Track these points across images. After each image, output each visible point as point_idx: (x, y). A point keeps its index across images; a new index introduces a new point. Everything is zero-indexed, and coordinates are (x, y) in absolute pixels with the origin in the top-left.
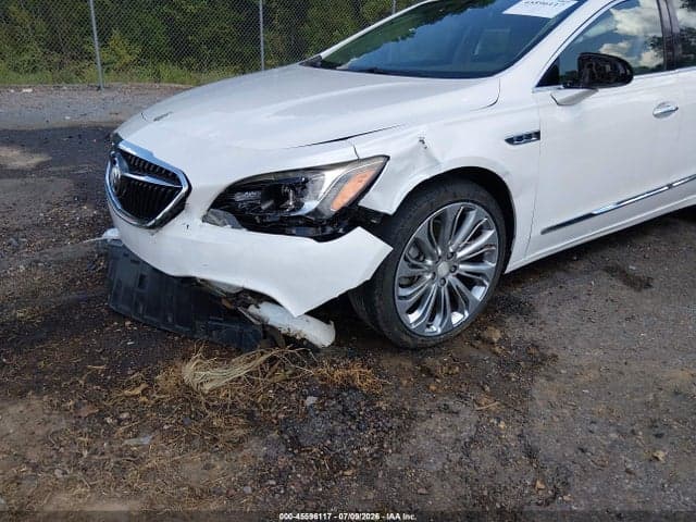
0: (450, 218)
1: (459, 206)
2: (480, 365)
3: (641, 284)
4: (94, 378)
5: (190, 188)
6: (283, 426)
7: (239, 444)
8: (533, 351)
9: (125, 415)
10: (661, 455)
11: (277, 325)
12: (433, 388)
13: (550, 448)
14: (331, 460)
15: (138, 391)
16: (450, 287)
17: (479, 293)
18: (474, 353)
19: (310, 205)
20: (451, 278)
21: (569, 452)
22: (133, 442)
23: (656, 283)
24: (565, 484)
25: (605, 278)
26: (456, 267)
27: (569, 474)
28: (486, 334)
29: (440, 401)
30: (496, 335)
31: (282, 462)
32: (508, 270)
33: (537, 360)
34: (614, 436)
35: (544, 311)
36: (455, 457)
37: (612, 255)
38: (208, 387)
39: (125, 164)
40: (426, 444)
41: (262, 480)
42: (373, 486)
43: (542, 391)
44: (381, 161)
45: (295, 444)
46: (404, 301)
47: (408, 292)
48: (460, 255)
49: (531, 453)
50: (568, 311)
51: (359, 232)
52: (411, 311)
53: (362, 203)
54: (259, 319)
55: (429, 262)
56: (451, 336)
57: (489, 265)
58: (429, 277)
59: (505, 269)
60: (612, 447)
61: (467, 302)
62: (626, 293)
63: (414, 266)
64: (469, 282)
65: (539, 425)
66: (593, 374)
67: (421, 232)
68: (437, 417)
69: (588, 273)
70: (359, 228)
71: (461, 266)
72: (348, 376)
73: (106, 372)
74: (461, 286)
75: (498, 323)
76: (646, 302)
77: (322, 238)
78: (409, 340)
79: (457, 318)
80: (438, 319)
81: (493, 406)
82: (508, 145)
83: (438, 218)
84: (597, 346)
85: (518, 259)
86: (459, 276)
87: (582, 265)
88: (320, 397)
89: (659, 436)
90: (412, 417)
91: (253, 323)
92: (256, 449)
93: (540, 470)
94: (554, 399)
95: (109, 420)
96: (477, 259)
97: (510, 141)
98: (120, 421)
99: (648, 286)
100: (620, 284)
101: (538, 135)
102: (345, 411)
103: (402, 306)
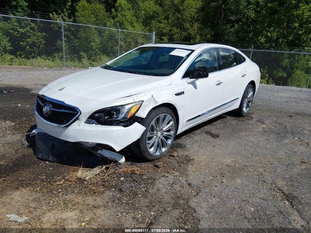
0: (161, 118)
1: (163, 115)
2: (172, 163)
3: (215, 136)
4: (42, 181)
5: (81, 113)
6: (115, 187)
7: (103, 193)
8: (187, 158)
9: (60, 190)
10: (224, 181)
11: (107, 156)
12: (159, 171)
13: (194, 182)
14: (133, 194)
15: (62, 182)
16: (161, 140)
17: (169, 142)
18: (169, 160)
19: (121, 116)
20: (161, 137)
21: (200, 183)
22: (66, 197)
23: (220, 136)
24: (200, 191)
25: (205, 135)
26: (163, 134)
27: (200, 188)
28: (172, 154)
29: (162, 174)
30: (175, 154)
31: (118, 196)
32: (177, 134)
33: (188, 160)
34: (211, 178)
35: (188, 146)
36: (169, 188)
37: (207, 128)
38: (87, 178)
39: (51, 106)
40: (160, 186)
41: (114, 201)
42: (147, 198)
43: (191, 168)
44: (141, 102)
45: (121, 190)
46: (149, 145)
47: (150, 142)
48: (164, 129)
49: (189, 185)
50: (195, 146)
51: (136, 124)
52: (151, 148)
53: (136, 115)
54: (101, 155)
55: (155, 132)
56: (162, 156)
57: (172, 132)
58: (155, 137)
59: (177, 133)
60: (211, 180)
61: (166, 144)
62: (212, 139)
63: (152, 134)
64: (167, 138)
65: (191, 177)
66: (205, 163)
67: (153, 123)
68: (162, 178)
69: (200, 134)
70: (136, 123)
71: (165, 133)
72: (133, 170)
73: (46, 178)
74: (165, 140)
75: (176, 151)
76: (218, 142)
77: (125, 126)
78: (150, 157)
79: (164, 150)
80: (158, 151)
81: (177, 174)
82: (175, 96)
83: (157, 119)
84: (205, 155)
85: (180, 130)
86: (163, 136)
87: (198, 131)
88: (125, 177)
89: (223, 177)
90: (155, 179)
91: (98, 157)
92: (109, 194)
93: (192, 188)
94: (194, 170)
95: (55, 192)
96: (169, 131)
97: (176, 95)
98: (59, 192)
99: (218, 137)
100: (210, 137)
101: (183, 92)
102: (134, 180)
103: (148, 146)
